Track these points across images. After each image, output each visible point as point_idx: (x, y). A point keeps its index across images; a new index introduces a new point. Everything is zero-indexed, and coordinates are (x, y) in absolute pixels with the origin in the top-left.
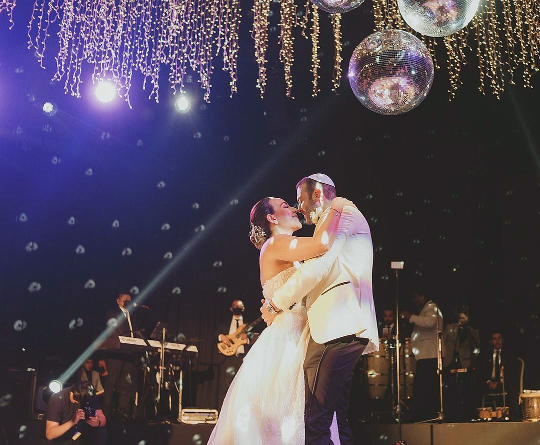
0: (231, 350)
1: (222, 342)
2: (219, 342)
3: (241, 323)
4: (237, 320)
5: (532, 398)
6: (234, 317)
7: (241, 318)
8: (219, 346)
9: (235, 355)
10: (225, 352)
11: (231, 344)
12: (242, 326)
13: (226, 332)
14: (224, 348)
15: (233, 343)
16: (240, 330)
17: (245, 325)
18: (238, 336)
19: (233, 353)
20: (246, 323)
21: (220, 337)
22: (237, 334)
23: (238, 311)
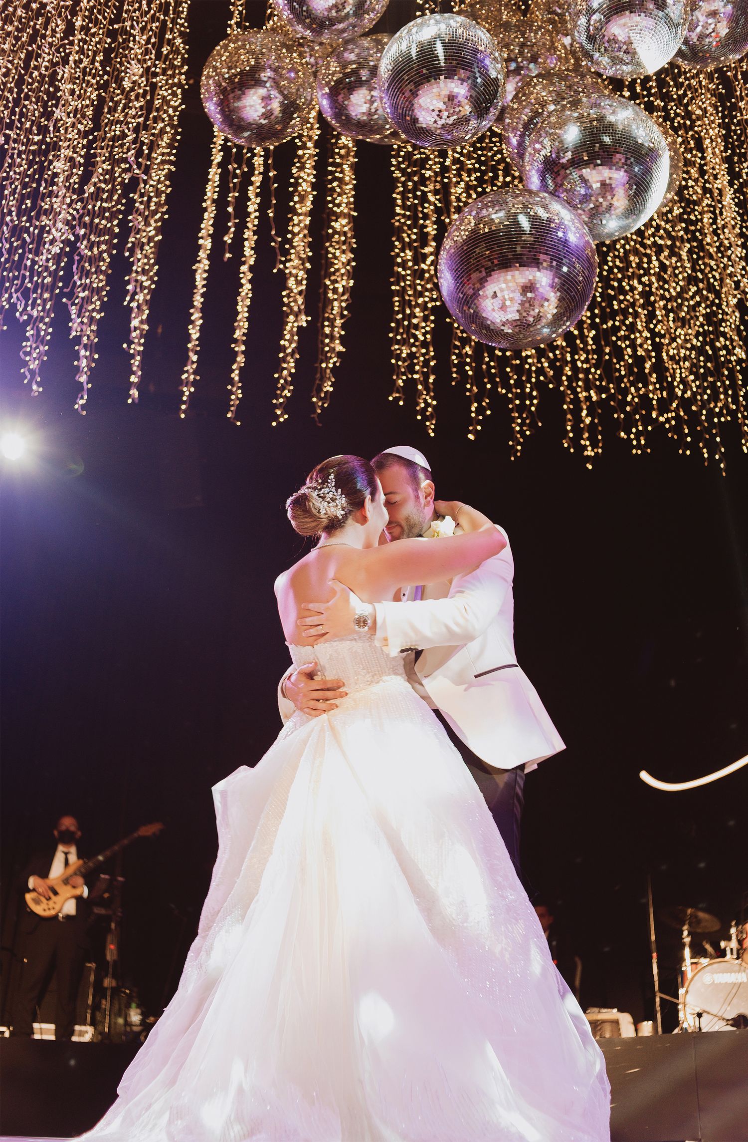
0: (50, 907)
1: (34, 890)
2: (29, 891)
3: (73, 858)
4: (66, 854)
5: (603, 1022)
6: (61, 848)
7: (73, 850)
8: (29, 897)
9: (57, 916)
10: (39, 910)
11: (51, 895)
12: (74, 863)
13: (44, 873)
14: (37, 902)
15: (56, 893)
16: (71, 870)
17: (81, 862)
18: (66, 881)
19: (53, 912)
20: (83, 859)
21: (32, 882)
22: (64, 877)
23: (67, 838)
